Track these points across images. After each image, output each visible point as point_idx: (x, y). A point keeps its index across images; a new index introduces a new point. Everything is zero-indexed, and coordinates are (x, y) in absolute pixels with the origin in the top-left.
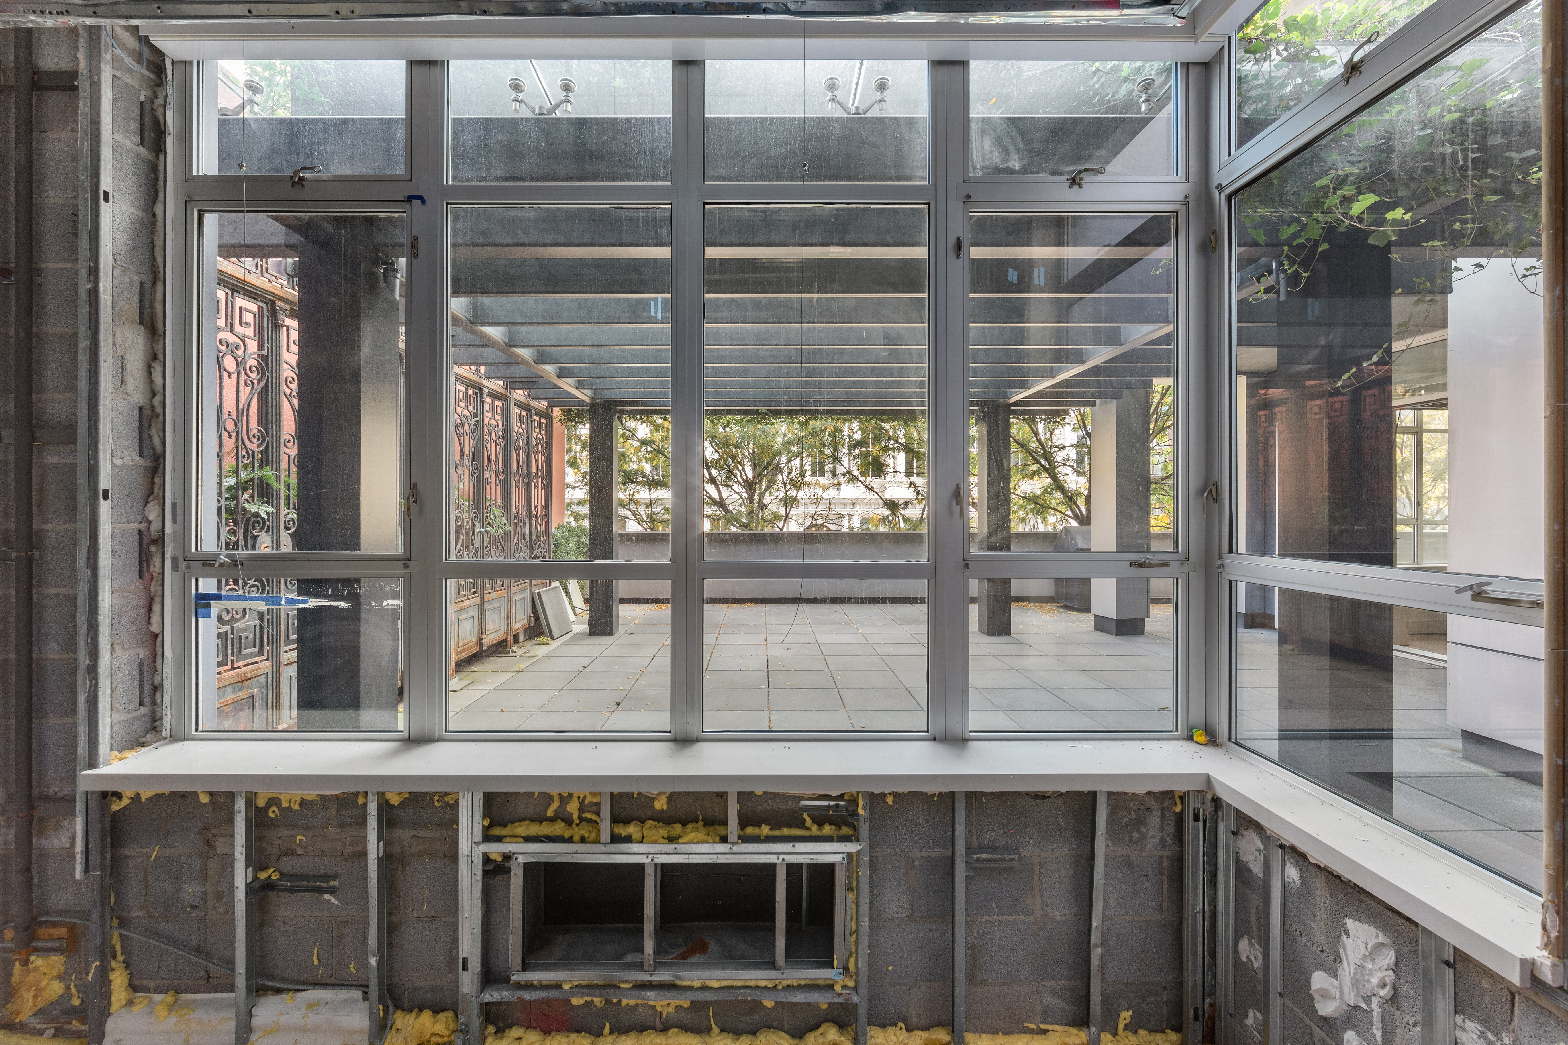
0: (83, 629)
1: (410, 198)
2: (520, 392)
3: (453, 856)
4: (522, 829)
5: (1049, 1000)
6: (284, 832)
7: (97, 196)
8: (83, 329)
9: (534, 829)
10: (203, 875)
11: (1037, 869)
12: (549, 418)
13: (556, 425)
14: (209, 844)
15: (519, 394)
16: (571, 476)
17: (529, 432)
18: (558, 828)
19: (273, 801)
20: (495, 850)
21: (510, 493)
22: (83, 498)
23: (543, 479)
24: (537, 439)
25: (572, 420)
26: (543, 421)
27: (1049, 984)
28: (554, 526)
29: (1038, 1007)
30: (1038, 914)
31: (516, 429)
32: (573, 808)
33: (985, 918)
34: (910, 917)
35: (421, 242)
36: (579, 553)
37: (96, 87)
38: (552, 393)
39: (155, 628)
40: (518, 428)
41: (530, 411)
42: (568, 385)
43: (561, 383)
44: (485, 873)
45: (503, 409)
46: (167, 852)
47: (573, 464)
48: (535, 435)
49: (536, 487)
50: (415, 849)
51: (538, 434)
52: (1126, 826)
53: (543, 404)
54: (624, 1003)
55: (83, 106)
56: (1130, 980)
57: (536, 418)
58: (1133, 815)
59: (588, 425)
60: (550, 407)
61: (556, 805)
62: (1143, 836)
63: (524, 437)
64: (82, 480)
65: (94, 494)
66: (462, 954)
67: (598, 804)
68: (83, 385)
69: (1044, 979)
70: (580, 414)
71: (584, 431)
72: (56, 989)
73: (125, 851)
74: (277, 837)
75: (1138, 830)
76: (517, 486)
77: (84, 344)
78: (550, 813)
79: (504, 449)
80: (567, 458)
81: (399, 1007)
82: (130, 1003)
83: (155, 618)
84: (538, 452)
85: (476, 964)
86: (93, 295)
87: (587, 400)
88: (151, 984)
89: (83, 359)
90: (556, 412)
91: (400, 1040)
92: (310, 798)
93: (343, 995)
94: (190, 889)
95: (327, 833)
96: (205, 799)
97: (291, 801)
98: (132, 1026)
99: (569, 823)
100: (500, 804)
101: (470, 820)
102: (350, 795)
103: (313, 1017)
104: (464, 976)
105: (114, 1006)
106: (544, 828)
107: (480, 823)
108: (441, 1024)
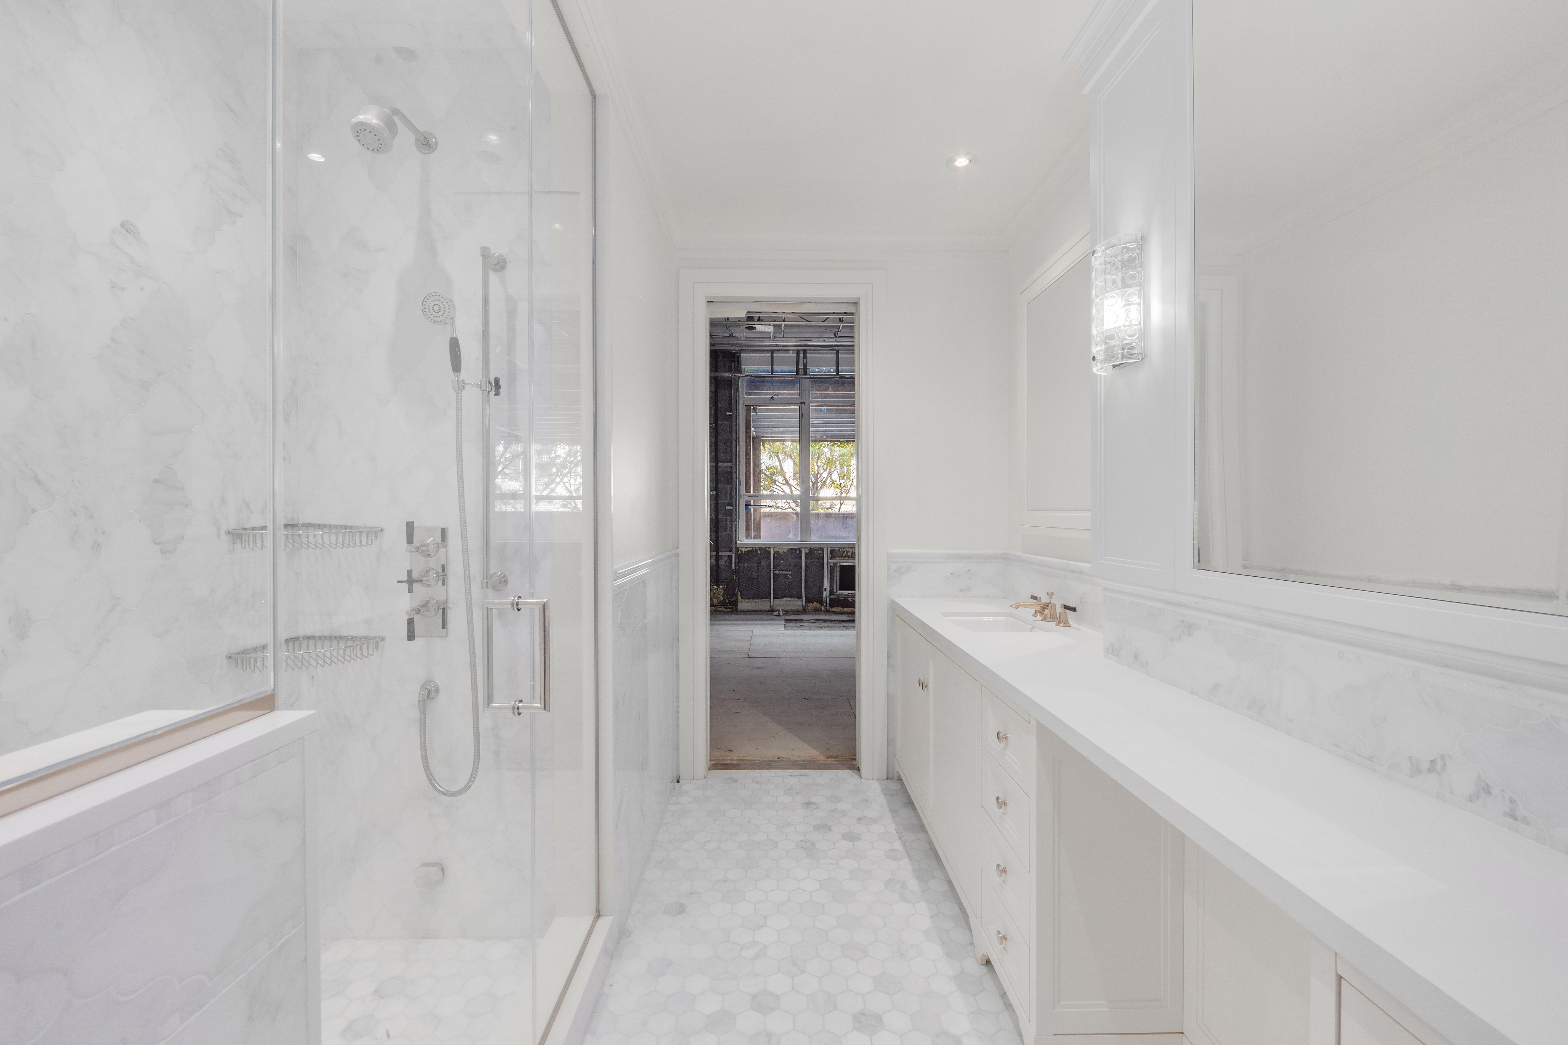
1: (802, 403)
3: (822, 566)
4: (837, 558)
6: (782, 560)
9: (840, 558)
10: (758, 571)
14: (763, 563)
18: (847, 558)
19: (777, 552)
44: (830, 568)
46: (750, 565)
50: (810, 564)
61: (845, 553)
66: (824, 588)
67: (855, 553)
72: (722, 598)
73: (740, 565)
74: (779, 561)
78: (844, 555)
81: (809, 602)
82: (742, 601)
85: (828, 590)
88: (745, 597)
91: (809, 608)
92: (786, 551)
93: (793, 599)
94: (755, 574)
95: (790, 560)
96: (759, 552)
97: (781, 552)
98: (743, 605)
99: (849, 558)
100: (834, 553)
101: (827, 555)
102: (796, 550)
103: (788, 603)
104: (825, 593)
105: (739, 601)
106: (843, 558)
107: (829, 556)
108: (819, 605)
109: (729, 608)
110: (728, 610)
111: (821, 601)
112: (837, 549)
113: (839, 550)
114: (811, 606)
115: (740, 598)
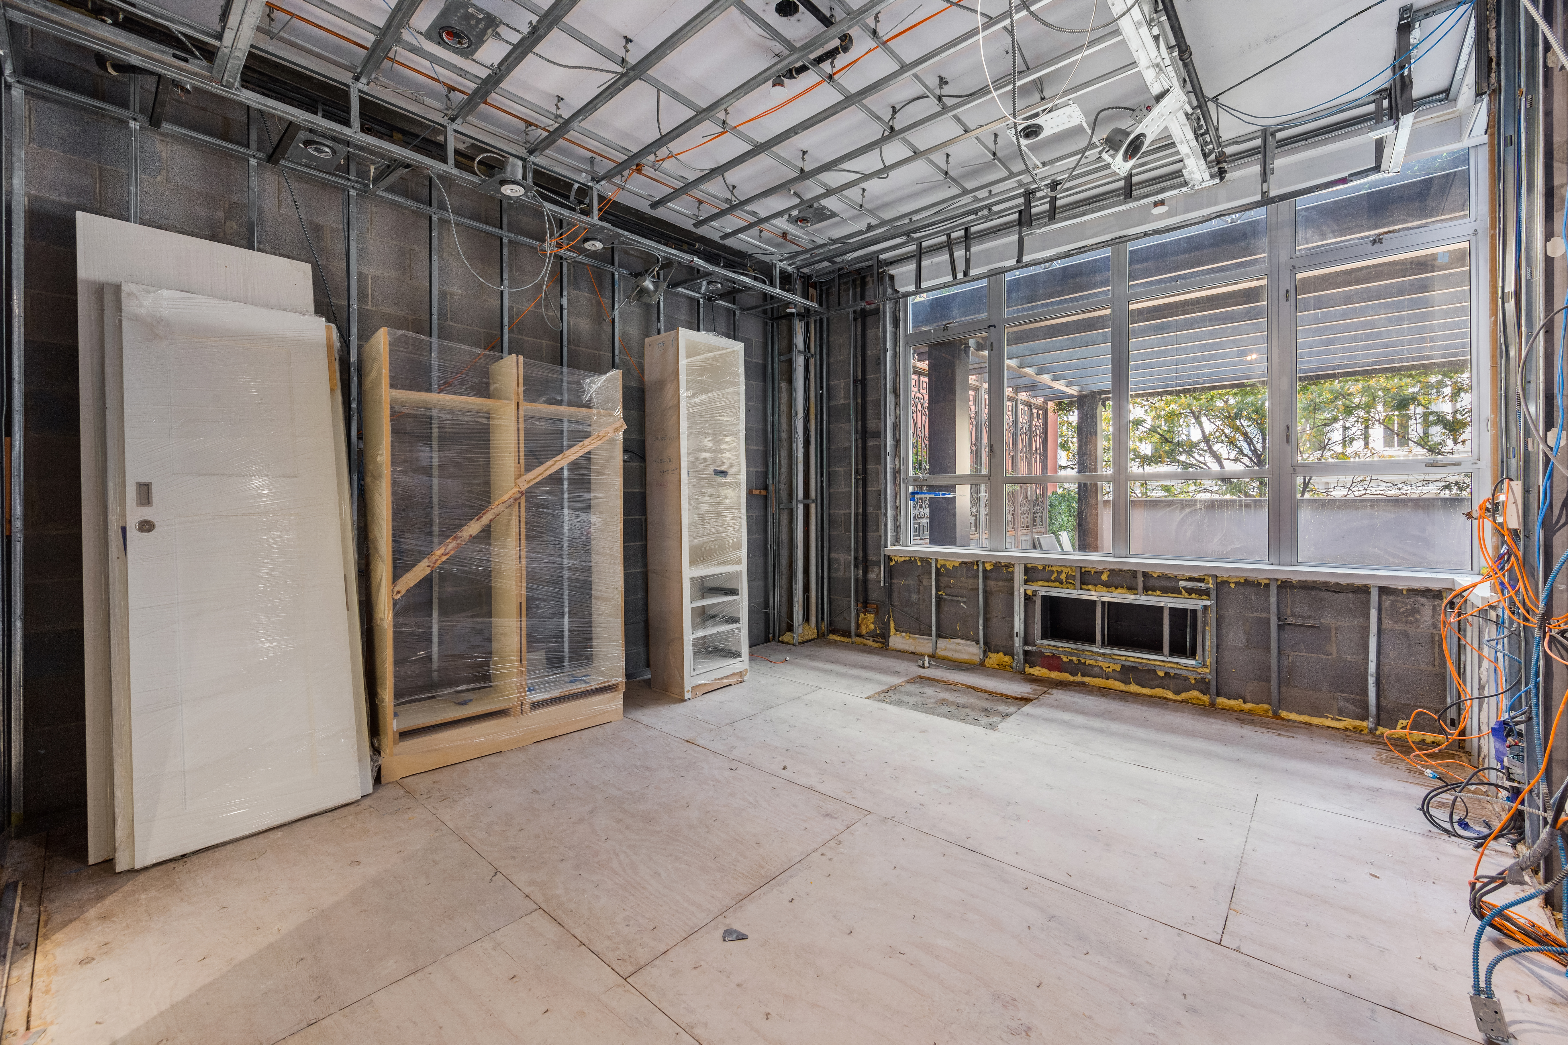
0: (883, 500)
1: (989, 327)
2: (1024, 394)
3: (1012, 593)
4: (1040, 583)
5: (1342, 704)
6: (947, 579)
7: (885, 351)
8: (882, 398)
9: (1046, 584)
10: (918, 592)
11: (1334, 631)
12: (1045, 411)
13: (1050, 414)
14: (920, 581)
15: (1023, 396)
16: (1063, 458)
17: (1030, 421)
18: (1057, 584)
19: (943, 566)
20: (1030, 589)
21: (1017, 465)
22: (883, 456)
23: (1041, 455)
24: (1036, 426)
25: (1063, 410)
26: (1041, 412)
27: (1343, 695)
28: (1049, 493)
29: (1335, 707)
30: (1335, 655)
31: (1021, 420)
32: (1063, 576)
33: (1296, 653)
34: (1247, 647)
35: (994, 344)
36: (1070, 515)
37: (885, 313)
38: (1047, 392)
39: (898, 504)
40: (1022, 419)
41: (1031, 406)
42: (1060, 386)
43: (1054, 384)
44: (1026, 599)
45: (1012, 407)
46: (907, 583)
47: (1064, 446)
48: (1034, 423)
49: (1036, 461)
50: (996, 589)
51: (1037, 423)
52: (1403, 613)
53: (1040, 400)
54: (1087, 663)
55: (882, 322)
56: (1407, 702)
57: (1035, 411)
58: (1409, 607)
59: (1076, 412)
60: (1045, 402)
61: (1055, 574)
62: (1417, 620)
63: (1027, 426)
64: (882, 450)
65: (886, 454)
66: (1016, 630)
67: (1074, 576)
68: (882, 417)
69: (1340, 692)
70: (1070, 404)
71: (1074, 417)
72: (872, 627)
73: (893, 581)
74: (944, 580)
75: (1413, 616)
76: (1022, 460)
77: (882, 403)
78: (1053, 578)
79: (1013, 435)
80: (1059, 441)
81: (990, 651)
82: (895, 634)
83: (898, 501)
84: (1037, 435)
85: (1022, 634)
86: (885, 385)
87: (1076, 394)
88: (902, 629)
89: (882, 408)
90: (1051, 405)
91: (991, 661)
92: (957, 564)
93: (968, 642)
94: (914, 597)
95: (964, 579)
96: (919, 564)
97: (949, 566)
98: (897, 640)
99: (1061, 583)
100: (1031, 573)
101: (1019, 576)
102: (972, 563)
103: (958, 647)
104: (1017, 640)
105: (892, 634)
106: (1050, 584)
107: (1023, 577)
108: (1007, 659)
109: (880, 642)
110: (877, 645)
111: (1009, 652)
112: (1040, 568)
113: (1044, 568)
114: (995, 658)
115: (892, 630)
